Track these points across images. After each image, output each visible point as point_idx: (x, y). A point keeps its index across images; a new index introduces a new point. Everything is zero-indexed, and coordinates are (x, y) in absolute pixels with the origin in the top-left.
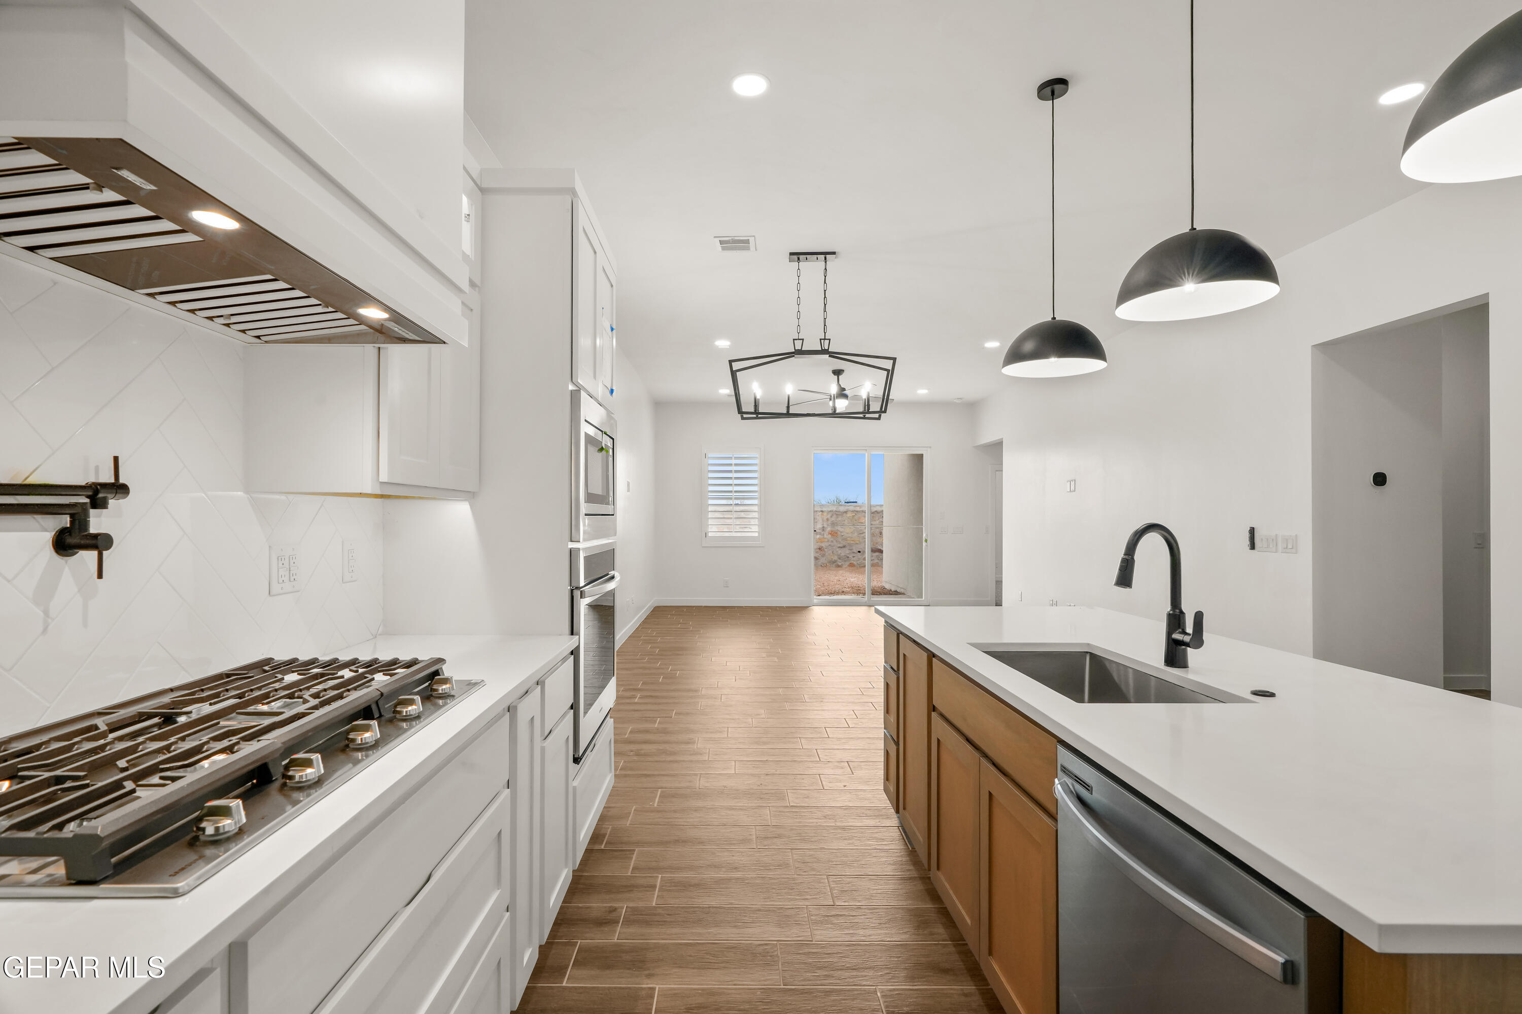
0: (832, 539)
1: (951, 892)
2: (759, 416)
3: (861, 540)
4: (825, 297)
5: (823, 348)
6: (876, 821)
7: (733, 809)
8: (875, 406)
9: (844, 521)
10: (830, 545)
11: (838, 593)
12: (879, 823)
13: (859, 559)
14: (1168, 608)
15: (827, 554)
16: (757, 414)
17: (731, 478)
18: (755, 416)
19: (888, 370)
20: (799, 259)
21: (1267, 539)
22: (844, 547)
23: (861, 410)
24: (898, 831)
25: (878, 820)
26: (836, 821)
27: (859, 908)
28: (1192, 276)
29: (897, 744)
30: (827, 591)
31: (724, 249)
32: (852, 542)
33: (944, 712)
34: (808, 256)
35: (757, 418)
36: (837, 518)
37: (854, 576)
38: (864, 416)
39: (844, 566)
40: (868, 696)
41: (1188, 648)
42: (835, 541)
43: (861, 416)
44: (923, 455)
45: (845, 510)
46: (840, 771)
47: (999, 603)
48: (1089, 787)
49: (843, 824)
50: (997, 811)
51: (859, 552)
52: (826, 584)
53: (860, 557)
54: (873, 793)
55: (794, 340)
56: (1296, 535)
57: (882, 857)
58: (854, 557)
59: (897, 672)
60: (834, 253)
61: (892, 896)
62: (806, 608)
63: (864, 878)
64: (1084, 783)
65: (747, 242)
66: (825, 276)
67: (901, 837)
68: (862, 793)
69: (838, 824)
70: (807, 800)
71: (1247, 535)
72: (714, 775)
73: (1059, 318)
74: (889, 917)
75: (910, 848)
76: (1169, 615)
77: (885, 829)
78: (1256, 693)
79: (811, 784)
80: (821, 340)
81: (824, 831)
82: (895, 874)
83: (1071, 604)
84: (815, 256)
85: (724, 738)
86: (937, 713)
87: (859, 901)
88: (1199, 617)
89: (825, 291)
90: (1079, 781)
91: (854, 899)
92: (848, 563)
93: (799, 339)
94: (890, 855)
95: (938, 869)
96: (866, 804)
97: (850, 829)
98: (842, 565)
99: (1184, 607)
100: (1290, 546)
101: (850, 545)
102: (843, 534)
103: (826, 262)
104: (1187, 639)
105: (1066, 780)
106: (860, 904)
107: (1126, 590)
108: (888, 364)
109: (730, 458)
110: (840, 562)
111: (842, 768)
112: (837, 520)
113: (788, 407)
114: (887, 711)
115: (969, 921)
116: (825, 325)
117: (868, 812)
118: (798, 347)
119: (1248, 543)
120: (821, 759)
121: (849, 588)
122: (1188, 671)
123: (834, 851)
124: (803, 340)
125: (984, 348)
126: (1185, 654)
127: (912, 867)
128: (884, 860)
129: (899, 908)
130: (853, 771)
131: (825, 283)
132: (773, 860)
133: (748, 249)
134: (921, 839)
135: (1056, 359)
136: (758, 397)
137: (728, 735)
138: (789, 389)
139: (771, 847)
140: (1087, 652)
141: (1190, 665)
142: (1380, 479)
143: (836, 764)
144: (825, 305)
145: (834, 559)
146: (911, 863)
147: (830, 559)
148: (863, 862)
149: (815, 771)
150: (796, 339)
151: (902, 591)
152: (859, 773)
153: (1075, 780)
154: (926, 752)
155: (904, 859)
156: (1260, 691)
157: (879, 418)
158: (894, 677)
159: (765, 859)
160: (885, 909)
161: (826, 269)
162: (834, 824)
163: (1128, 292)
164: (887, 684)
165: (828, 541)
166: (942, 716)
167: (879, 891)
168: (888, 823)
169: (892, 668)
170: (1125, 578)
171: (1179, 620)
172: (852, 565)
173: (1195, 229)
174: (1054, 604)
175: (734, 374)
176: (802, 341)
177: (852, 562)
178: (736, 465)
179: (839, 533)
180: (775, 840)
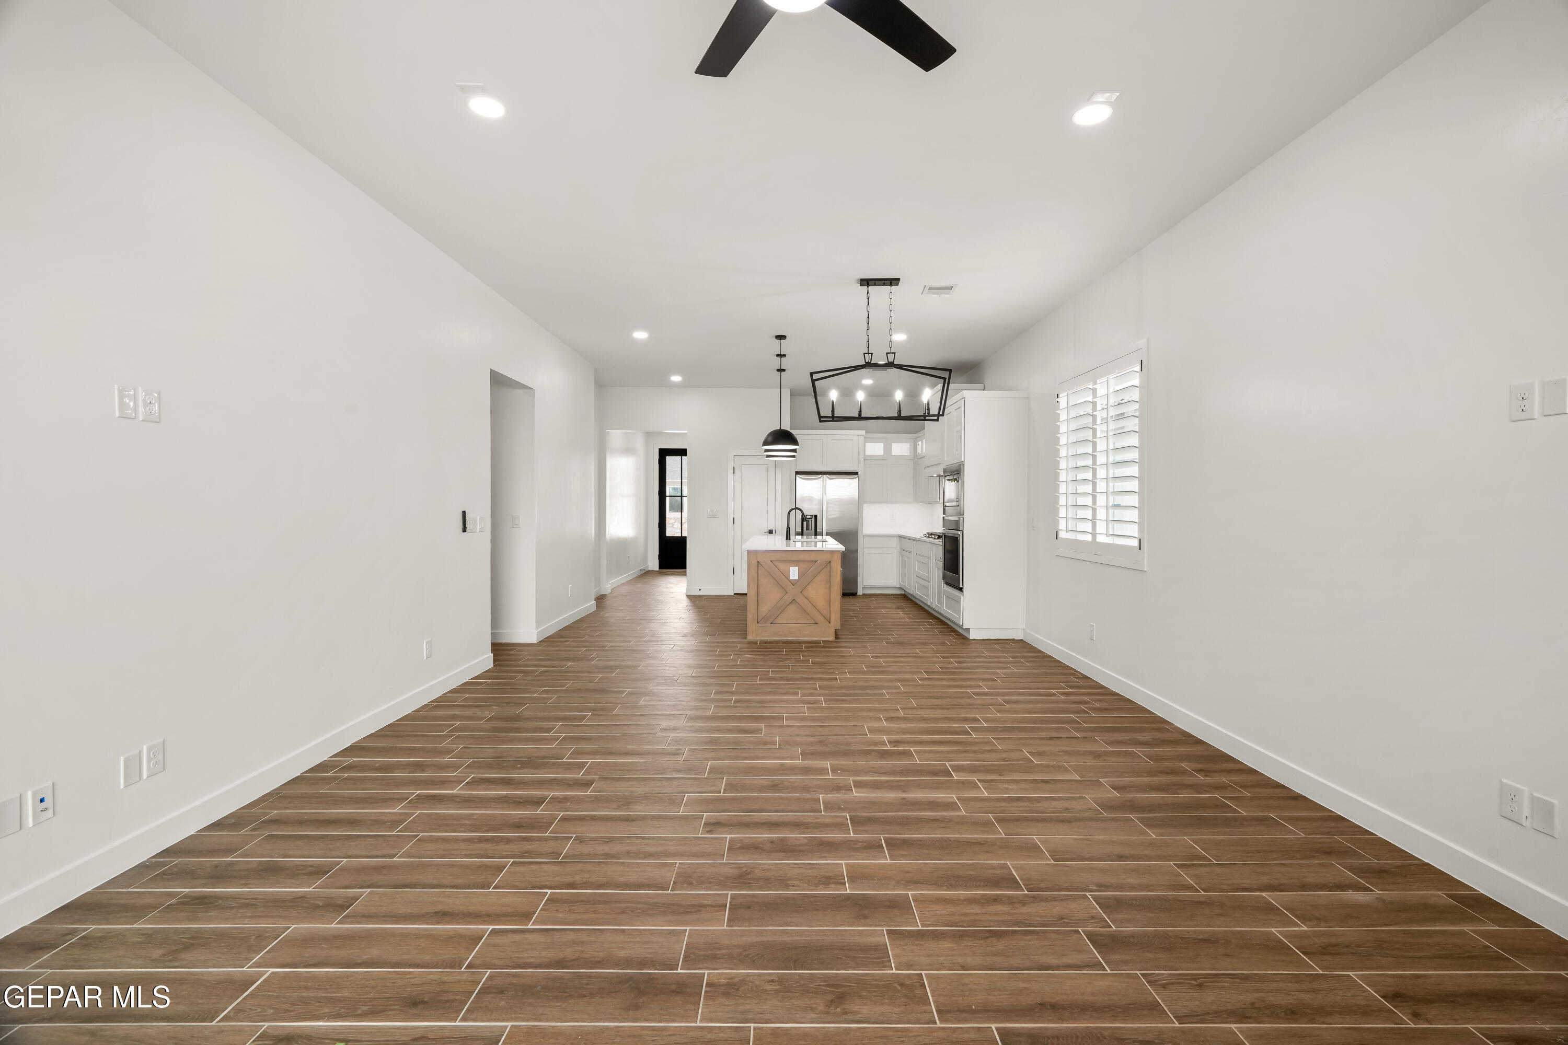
20: (891, 283)
21: (472, 521)
55: (887, 353)
84: (882, 282)
93: (891, 353)
124: (895, 353)
150: (889, 353)
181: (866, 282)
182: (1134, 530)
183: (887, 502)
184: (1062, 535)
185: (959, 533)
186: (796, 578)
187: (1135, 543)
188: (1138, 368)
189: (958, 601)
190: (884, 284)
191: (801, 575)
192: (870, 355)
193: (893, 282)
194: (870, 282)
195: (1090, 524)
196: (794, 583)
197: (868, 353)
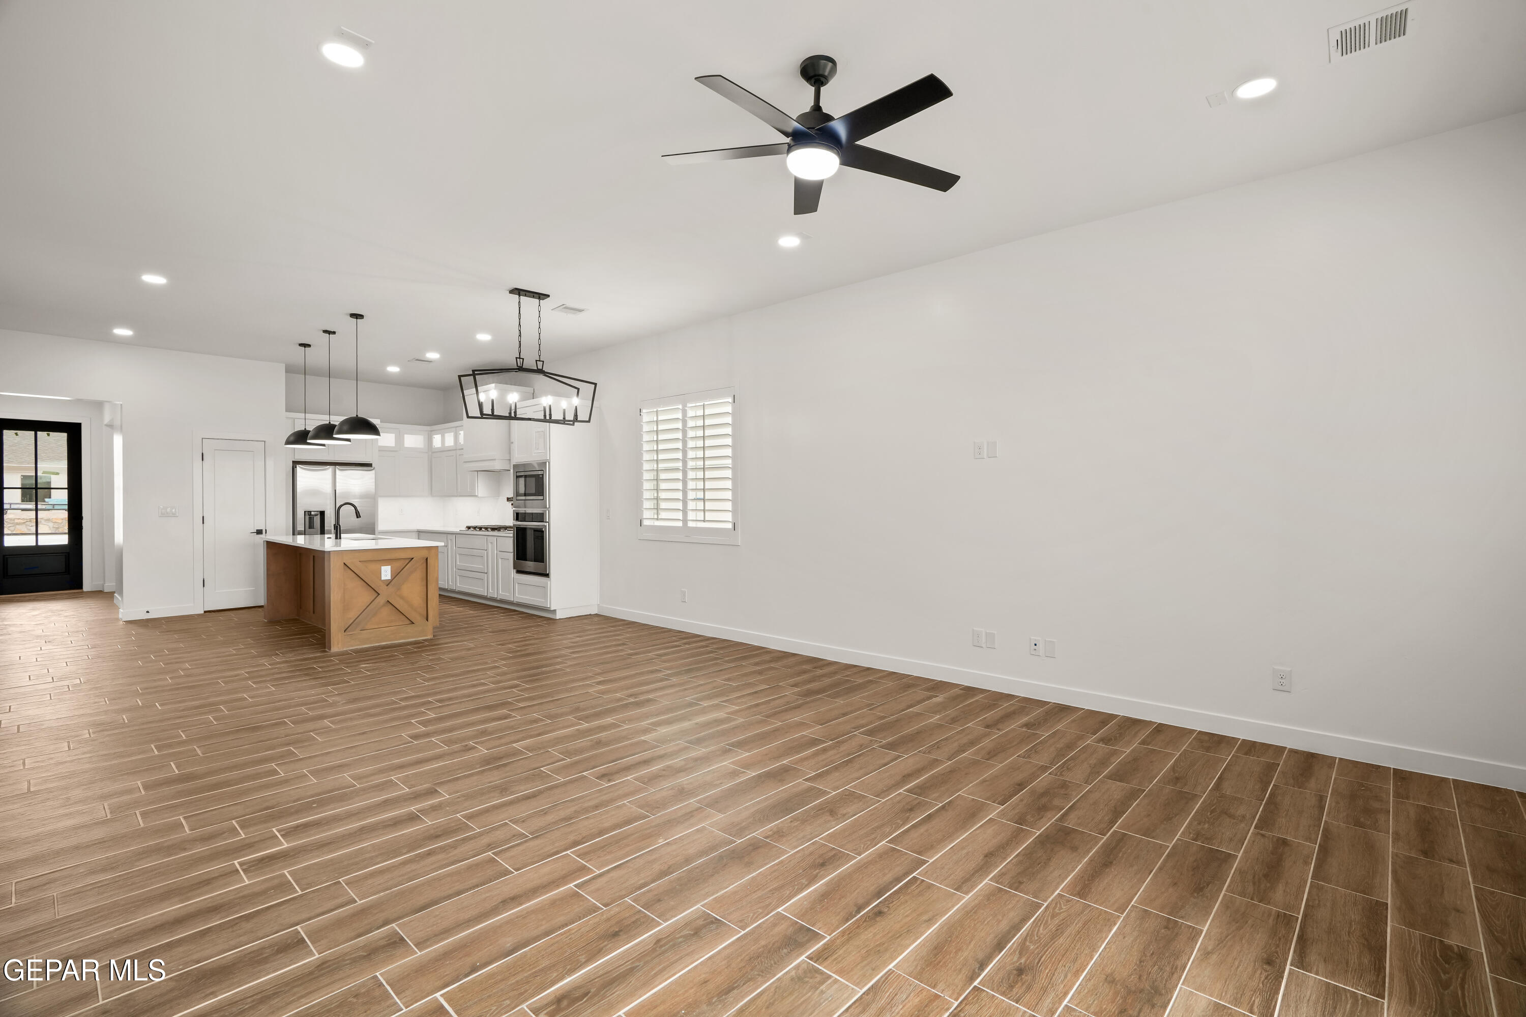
20: (539, 297)
55: (536, 361)
93: (540, 361)
150: (538, 361)
181: (518, 292)
182: (729, 517)
183: (400, 496)
184: (646, 523)
185: (545, 524)
186: (389, 577)
187: (730, 526)
188: (730, 400)
189: (545, 587)
190: (533, 297)
191: (395, 575)
192: (521, 360)
193: (541, 296)
194: (521, 293)
195: (681, 513)
196: (388, 583)
197: (520, 358)
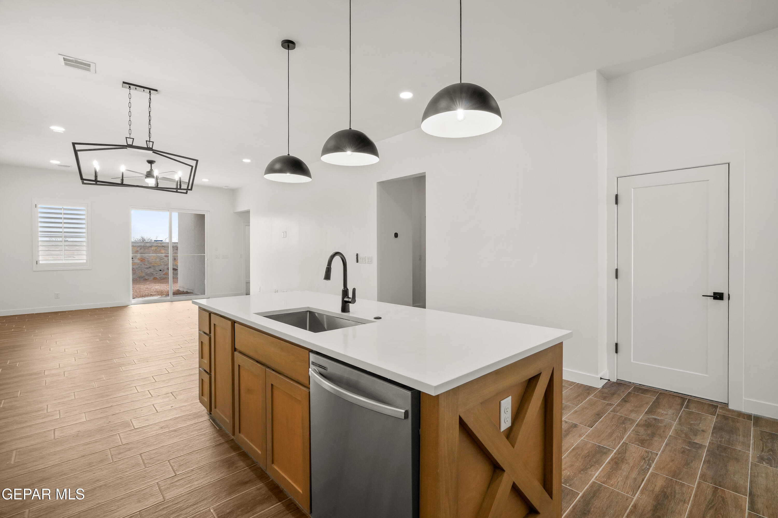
0: (141, 263)
1: (248, 441)
2: (98, 183)
3: (161, 263)
4: (150, 116)
5: (148, 147)
6: (195, 420)
7: (89, 444)
8: (184, 186)
9: (150, 252)
10: (139, 267)
11: (148, 296)
12: (198, 421)
13: (160, 274)
14: (342, 288)
15: (137, 273)
16: (96, 182)
17: (61, 223)
18: (94, 183)
19: (192, 167)
20: (130, 87)
21: (362, 258)
22: (150, 267)
23: (175, 187)
24: (209, 422)
25: (197, 420)
26: (169, 428)
27: (192, 470)
28: (350, 148)
29: (210, 374)
30: (139, 295)
31: (66, 64)
32: (155, 265)
33: (243, 350)
34: (137, 88)
35: (96, 184)
36: (145, 250)
37: (157, 285)
38: (177, 191)
39: (150, 279)
40: (179, 353)
41: (350, 304)
42: (143, 265)
43: (175, 190)
44: (204, 215)
45: (150, 245)
46: (167, 399)
47: (248, 294)
48: (326, 368)
49: (174, 429)
50: (275, 392)
51: (160, 270)
52: (138, 291)
53: (161, 273)
54: (191, 406)
56: (372, 257)
57: (203, 438)
58: (157, 273)
59: (209, 335)
60: (156, 90)
61: (211, 457)
62: (125, 307)
63: (193, 453)
64: (323, 367)
65: (89, 65)
66: (150, 103)
67: (212, 424)
68: (184, 407)
69: (171, 429)
70: (147, 422)
71: (356, 257)
72: (67, 427)
73: (291, 155)
74: (212, 468)
75: (218, 429)
76: (343, 291)
77: (201, 423)
78: (376, 318)
79: (149, 411)
80: (147, 141)
81: (162, 436)
82: (211, 445)
83: (285, 291)
84: (143, 89)
85: (72, 400)
86: (238, 352)
87: (192, 467)
88: (354, 290)
89: (150, 112)
90: (321, 367)
91: (188, 467)
92: (152, 278)
93: (130, 138)
94: (207, 436)
95: (240, 432)
96: (188, 413)
97: (179, 430)
98: (148, 278)
99: (348, 287)
100: (370, 261)
101: (154, 266)
102: (149, 260)
103: (150, 94)
104: (350, 300)
105: (315, 368)
106: (192, 468)
107: (328, 281)
108: (193, 163)
109: (61, 209)
110: (147, 277)
111: (168, 397)
112: (145, 251)
113: (122, 180)
114: (202, 356)
115: (260, 452)
116: (150, 133)
117: (189, 417)
118: (130, 142)
119: (356, 260)
120: (152, 395)
121: (155, 292)
122: (349, 313)
123: (171, 445)
125: (242, 162)
126: (349, 305)
127: (221, 438)
128: (203, 439)
129: (216, 462)
130: (176, 397)
131: (150, 107)
132: (128, 465)
133: (89, 70)
134: (228, 421)
135: (290, 174)
136: (97, 171)
137: (75, 398)
138: (123, 169)
139: (124, 458)
140: (308, 311)
141: (350, 311)
142: (396, 235)
143: (164, 396)
144: (150, 120)
145: (143, 275)
146: (219, 436)
147: (140, 276)
148: (191, 445)
149: (149, 404)
151: (191, 291)
152: (179, 397)
153: (319, 367)
154: (231, 374)
155: (215, 435)
156: (377, 317)
157: (186, 193)
158: (207, 338)
159: (122, 466)
160: (208, 465)
161: (150, 98)
162: (168, 430)
163: (327, 150)
164: (202, 342)
165: (138, 265)
166: (241, 352)
167: (203, 457)
168: (203, 419)
169: (205, 333)
170: (327, 276)
171: (347, 292)
172: (155, 278)
173: (351, 129)
174: (277, 291)
175: (76, 152)
176: (132, 139)
177: (156, 276)
178: (65, 214)
179: (146, 259)
180: (127, 452)
